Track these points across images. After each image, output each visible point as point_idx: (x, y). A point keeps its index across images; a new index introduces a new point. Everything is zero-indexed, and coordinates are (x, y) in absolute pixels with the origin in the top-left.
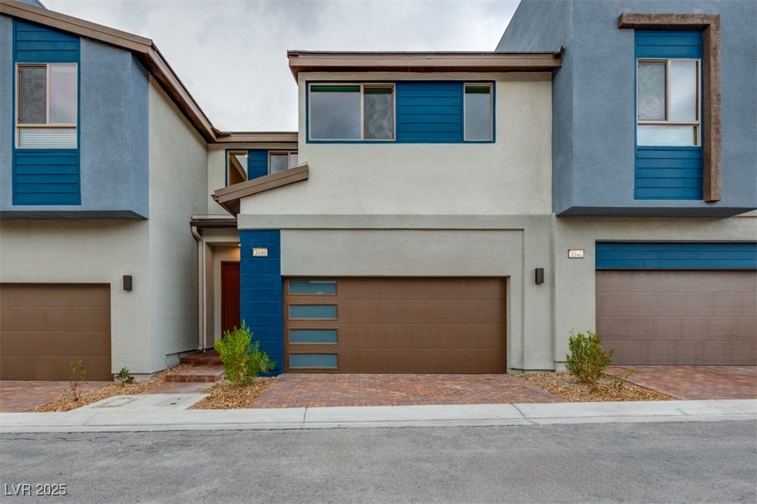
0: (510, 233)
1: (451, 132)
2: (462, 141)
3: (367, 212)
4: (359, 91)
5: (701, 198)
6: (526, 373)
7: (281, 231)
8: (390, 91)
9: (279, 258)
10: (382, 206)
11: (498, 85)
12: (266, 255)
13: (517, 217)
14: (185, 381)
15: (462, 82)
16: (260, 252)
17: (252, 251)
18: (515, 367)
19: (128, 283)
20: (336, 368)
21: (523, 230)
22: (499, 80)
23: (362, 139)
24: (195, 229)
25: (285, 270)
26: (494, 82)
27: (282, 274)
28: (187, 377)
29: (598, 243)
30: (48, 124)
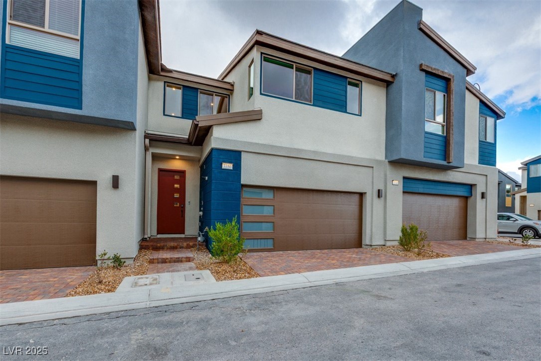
0: (366, 168)
1: (341, 106)
2: (346, 112)
3: (296, 147)
4: (293, 68)
5: (445, 160)
6: (373, 247)
7: (242, 153)
8: (309, 72)
9: (240, 171)
10: (305, 144)
11: (364, 84)
12: (232, 168)
13: (371, 160)
14: (166, 262)
15: (346, 78)
16: (227, 166)
17: (222, 164)
18: (368, 244)
19: (116, 182)
20: (272, 248)
21: (373, 167)
22: (364, 82)
23: (294, 99)
24: (147, 141)
25: (244, 181)
26: (361, 82)
27: (242, 183)
28: (167, 259)
29: (404, 178)
30: (46, 29)
